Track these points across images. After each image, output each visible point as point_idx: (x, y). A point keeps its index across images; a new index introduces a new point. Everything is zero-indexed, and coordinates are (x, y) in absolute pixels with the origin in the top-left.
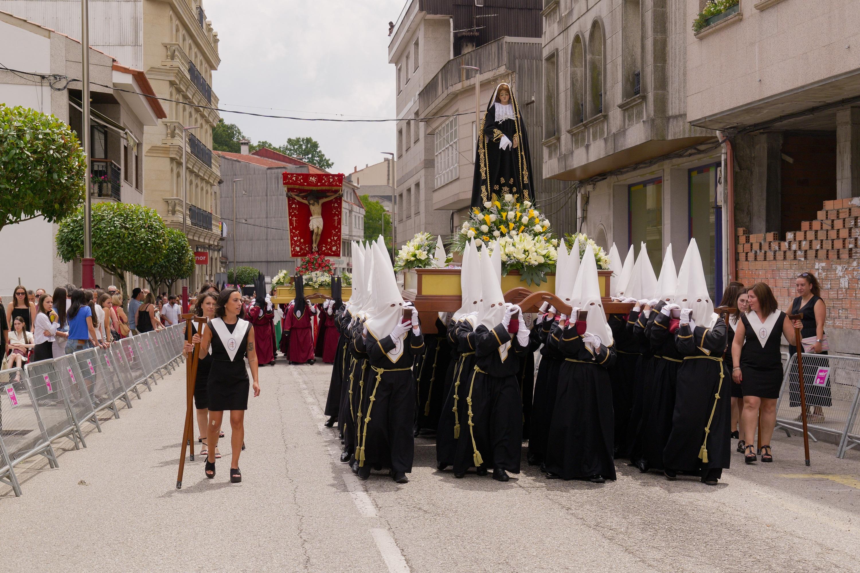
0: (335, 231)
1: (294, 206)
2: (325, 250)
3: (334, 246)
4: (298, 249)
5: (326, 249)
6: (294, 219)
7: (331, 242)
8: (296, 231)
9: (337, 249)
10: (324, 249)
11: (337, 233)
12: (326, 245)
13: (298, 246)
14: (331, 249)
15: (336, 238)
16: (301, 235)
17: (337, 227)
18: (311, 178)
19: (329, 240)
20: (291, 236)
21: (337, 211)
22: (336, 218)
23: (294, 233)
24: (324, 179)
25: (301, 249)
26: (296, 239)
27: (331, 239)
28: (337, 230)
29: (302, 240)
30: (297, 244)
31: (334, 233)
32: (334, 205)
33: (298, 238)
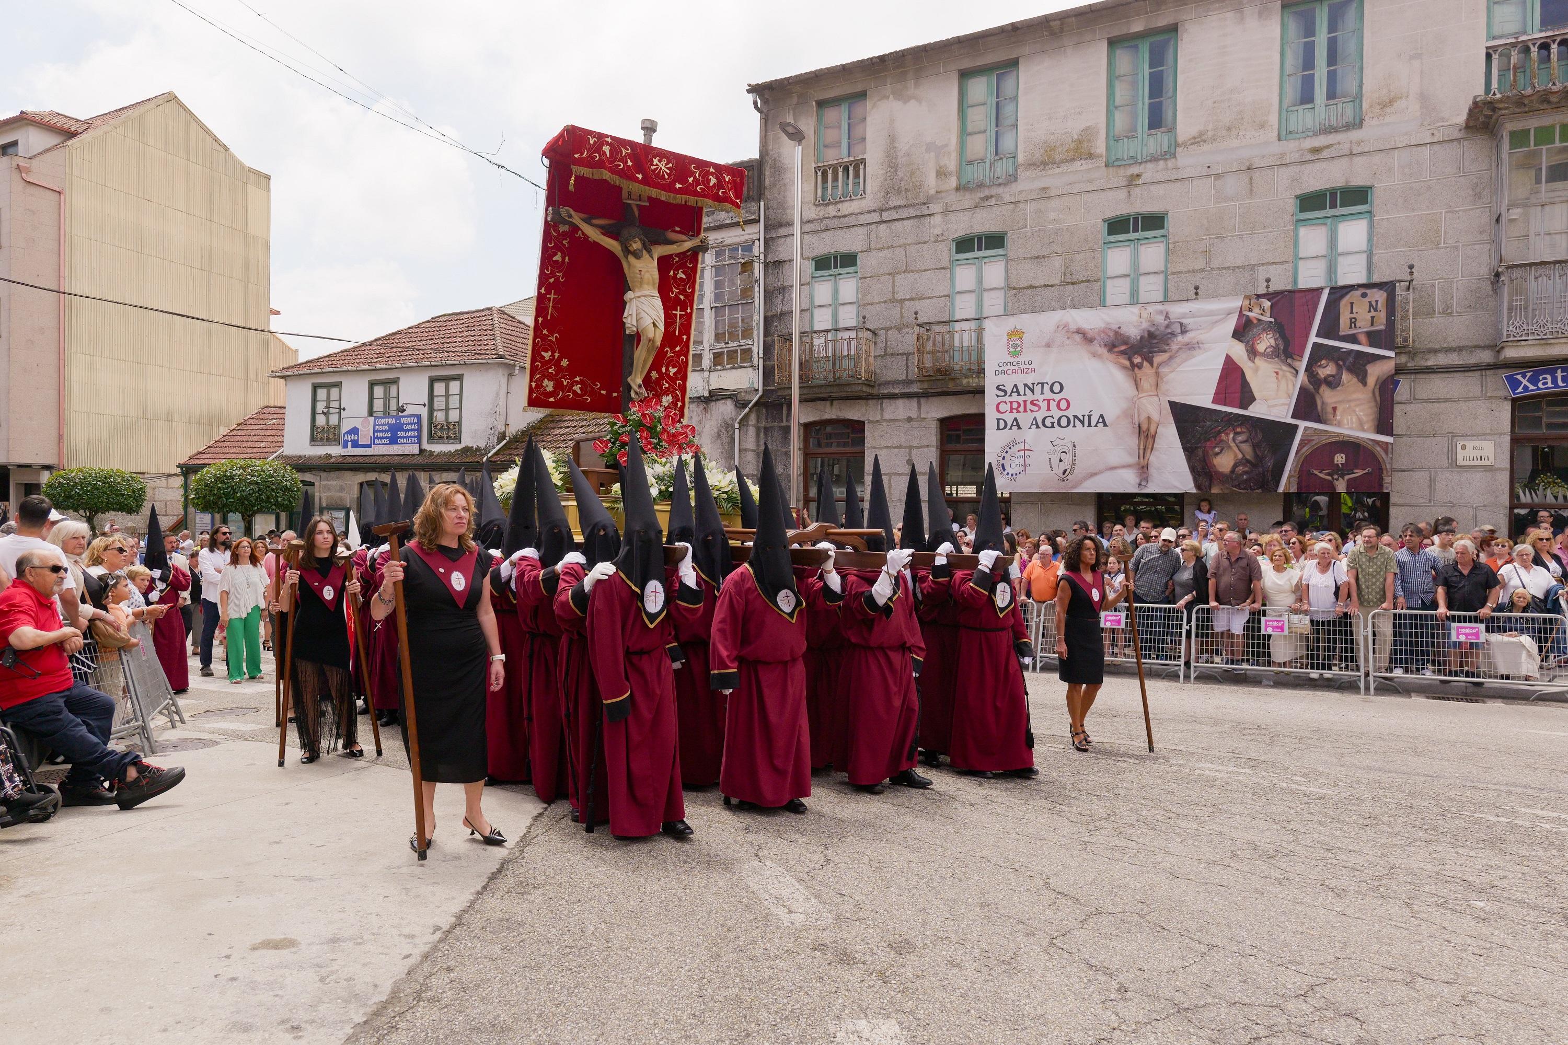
0: (672, 349)
1: (560, 255)
4: (549, 385)
6: (553, 296)
7: (659, 382)
8: (551, 333)
11: (678, 354)
13: (551, 377)
15: (673, 371)
16: (564, 348)
17: (680, 340)
18: (656, 161)
20: (535, 345)
21: (683, 292)
22: (678, 313)
23: (546, 338)
24: (692, 174)
25: (558, 386)
26: (547, 355)
28: (678, 349)
29: (565, 363)
30: (550, 371)
31: (669, 354)
32: (675, 275)
33: (553, 355)
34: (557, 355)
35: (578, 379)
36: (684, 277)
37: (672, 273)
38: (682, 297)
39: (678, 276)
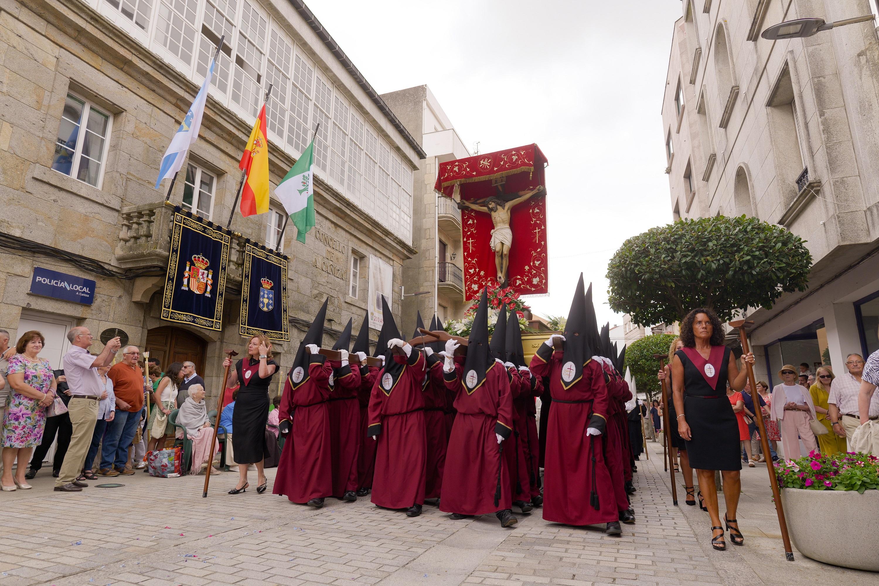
0: (535, 251)
1: (470, 222)
2: (520, 285)
3: (535, 276)
4: (475, 287)
5: (523, 283)
6: (471, 241)
7: (529, 271)
8: (473, 259)
9: (541, 281)
10: (518, 282)
11: (540, 253)
12: (522, 276)
13: (475, 283)
14: (530, 282)
15: (537, 263)
16: (481, 265)
17: (539, 245)
19: (527, 268)
20: (465, 267)
21: (539, 219)
22: (537, 231)
23: (469, 263)
24: (501, 159)
26: (472, 271)
27: (530, 266)
28: (539, 250)
29: (482, 273)
30: (475, 279)
31: (534, 254)
32: (533, 211)
33: (475, 270)
34: (477, 270)
35: (489, 279)
36: (538, 211)
37: (531, 211)
38: (538, 222)
39: (535, 212)
